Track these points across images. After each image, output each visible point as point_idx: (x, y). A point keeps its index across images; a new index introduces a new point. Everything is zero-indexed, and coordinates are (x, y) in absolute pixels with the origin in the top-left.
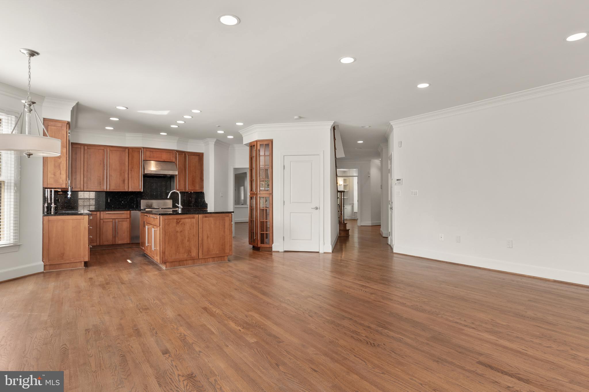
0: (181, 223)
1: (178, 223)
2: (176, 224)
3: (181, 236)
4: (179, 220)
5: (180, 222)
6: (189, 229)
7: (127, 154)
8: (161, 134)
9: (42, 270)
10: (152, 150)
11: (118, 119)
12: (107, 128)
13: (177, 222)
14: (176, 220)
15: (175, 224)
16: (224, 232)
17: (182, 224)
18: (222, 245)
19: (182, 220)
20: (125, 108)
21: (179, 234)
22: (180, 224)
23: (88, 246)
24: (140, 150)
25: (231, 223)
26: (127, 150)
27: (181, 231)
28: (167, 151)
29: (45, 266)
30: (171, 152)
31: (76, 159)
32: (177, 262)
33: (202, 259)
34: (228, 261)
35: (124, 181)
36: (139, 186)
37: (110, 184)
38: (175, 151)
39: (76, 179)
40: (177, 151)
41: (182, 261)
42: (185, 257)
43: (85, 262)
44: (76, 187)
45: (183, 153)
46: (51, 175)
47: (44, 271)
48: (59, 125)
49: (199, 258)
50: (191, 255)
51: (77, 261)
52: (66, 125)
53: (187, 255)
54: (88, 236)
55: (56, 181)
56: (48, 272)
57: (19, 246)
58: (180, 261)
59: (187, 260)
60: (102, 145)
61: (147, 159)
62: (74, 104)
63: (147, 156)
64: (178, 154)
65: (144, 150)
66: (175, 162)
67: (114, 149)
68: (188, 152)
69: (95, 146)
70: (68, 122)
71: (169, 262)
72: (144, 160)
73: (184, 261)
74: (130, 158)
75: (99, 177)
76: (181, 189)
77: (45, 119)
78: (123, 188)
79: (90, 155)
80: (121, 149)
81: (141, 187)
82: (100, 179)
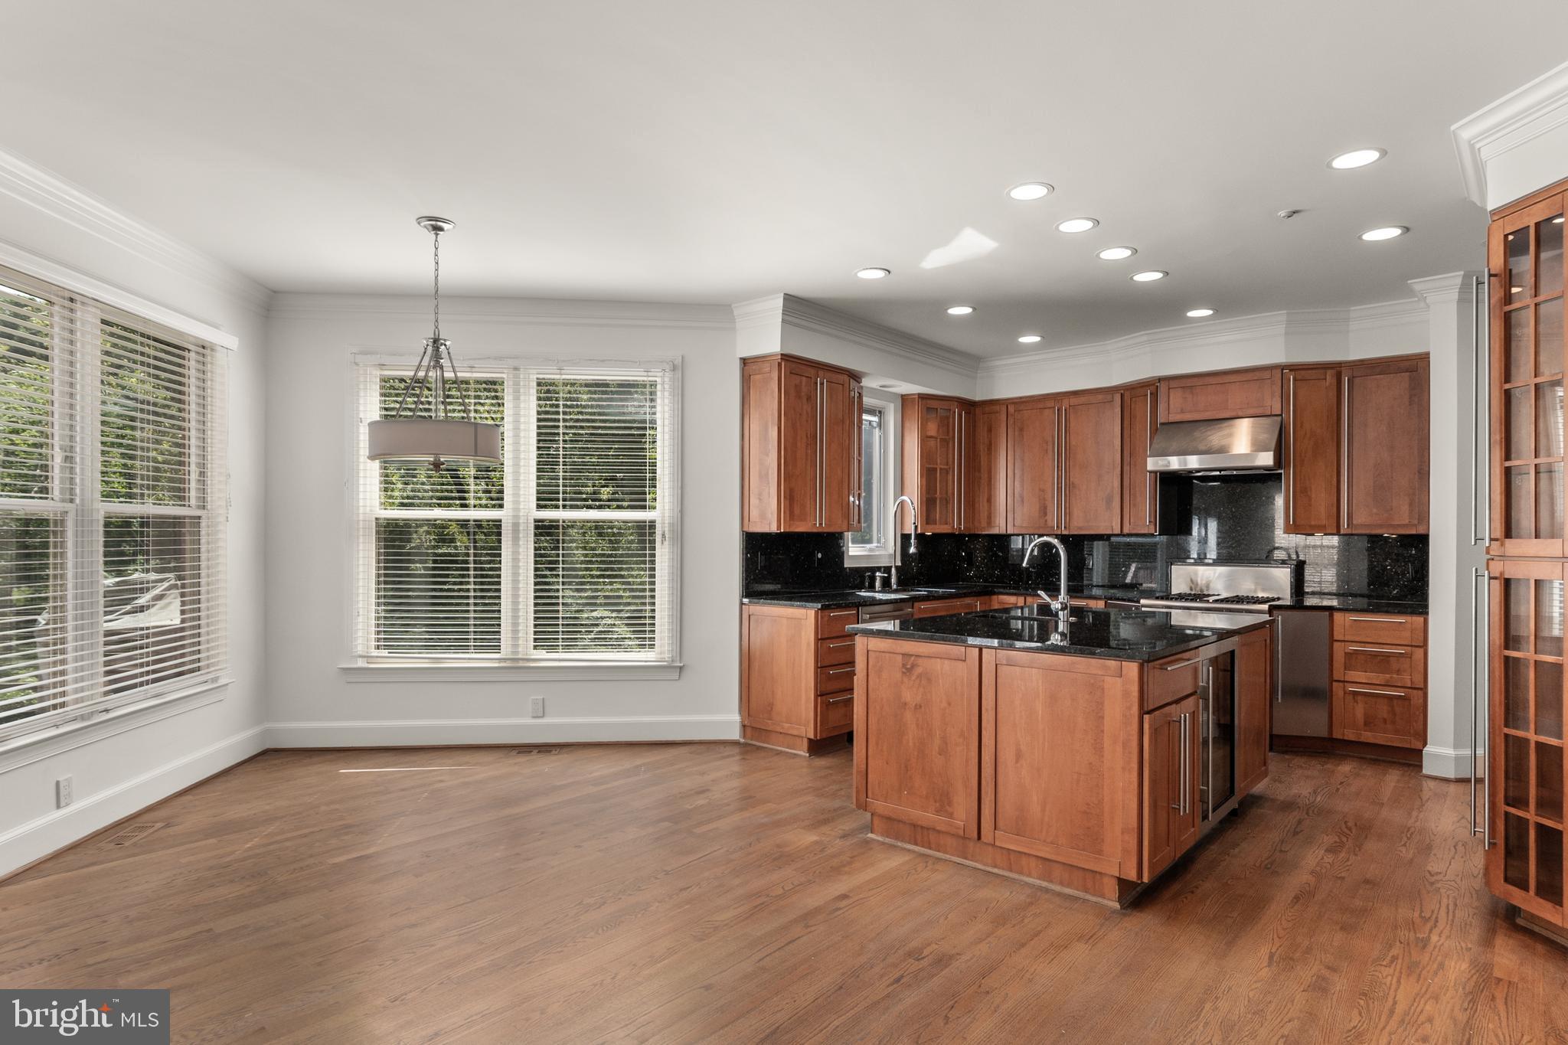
0: (919, 670)
1: (908, 670)
2: (903, 673)
3: (917, 725)
4: (913, 658)
5: (913, 666)
6: (944, 704)
7: (1118, 410)
8: (1192, 314)
9: (735, 734)
10: (1189, 383)
11: (971, 307)
12: (1022, 341)
13: (904, 665)
14: (900, 657)
15: (898, 675)
16: (1098, 749)
17: (919, 676)
18: (1085, 812)
19: (920, 661)
20: (881, 274)
21: (909, 716)
22: (913, 678)
23: (817, 696)
24: (1151, 389)
25: (1135, 709)
26: (1117, 398)
27: (918, 707)
28: (1249, 376)
29: (744, 726)
30: (1267, 374)
31: (990, 444)
32: (904, 823)
33: (993, 845)
34: (1117, 906)
35: (1109, 500)
36: (1144, 518)
37: (1069, 513)
38: (1282, 370)
39: (989, 500)
40: (1294, 368)
41: (922, 827)
42: (928, 816)
43: (810, 740)
44: (990, 523)
45: (1329, 373)
46: (754, 501)
47: (742, 740)
48: (766, 367)
49: (979, 838)
50: (951, 815)
51: (795, 732)
52: (780, 365)
53: (938, 812)
54: (817, 667)
55: (763, 516)
56: (746, 745)
57: (681, 668)
58: (915, 826)
59: (939, 832)
60: (1048, 394)
61: (1173, 418)
62: (779, 302)
63: (1173, 407)
64: (1295, 380)
65: (1163, 388)
66: (1281, 415)
67: (1082, 399)
68: (1350, 362)
69: (1033, 401)
70: (782, 354)
71: (879, 816)
72: (1162, 424)
73: (928, 829)
74: (1126, 422)
75: (1043, 491)
76: (1313, 523)
77: (745, 361)
78: (1108, 523)
79: (1021, 430)
80: (1100, 397)
81: (1152, 520)
82: (1044, 499)
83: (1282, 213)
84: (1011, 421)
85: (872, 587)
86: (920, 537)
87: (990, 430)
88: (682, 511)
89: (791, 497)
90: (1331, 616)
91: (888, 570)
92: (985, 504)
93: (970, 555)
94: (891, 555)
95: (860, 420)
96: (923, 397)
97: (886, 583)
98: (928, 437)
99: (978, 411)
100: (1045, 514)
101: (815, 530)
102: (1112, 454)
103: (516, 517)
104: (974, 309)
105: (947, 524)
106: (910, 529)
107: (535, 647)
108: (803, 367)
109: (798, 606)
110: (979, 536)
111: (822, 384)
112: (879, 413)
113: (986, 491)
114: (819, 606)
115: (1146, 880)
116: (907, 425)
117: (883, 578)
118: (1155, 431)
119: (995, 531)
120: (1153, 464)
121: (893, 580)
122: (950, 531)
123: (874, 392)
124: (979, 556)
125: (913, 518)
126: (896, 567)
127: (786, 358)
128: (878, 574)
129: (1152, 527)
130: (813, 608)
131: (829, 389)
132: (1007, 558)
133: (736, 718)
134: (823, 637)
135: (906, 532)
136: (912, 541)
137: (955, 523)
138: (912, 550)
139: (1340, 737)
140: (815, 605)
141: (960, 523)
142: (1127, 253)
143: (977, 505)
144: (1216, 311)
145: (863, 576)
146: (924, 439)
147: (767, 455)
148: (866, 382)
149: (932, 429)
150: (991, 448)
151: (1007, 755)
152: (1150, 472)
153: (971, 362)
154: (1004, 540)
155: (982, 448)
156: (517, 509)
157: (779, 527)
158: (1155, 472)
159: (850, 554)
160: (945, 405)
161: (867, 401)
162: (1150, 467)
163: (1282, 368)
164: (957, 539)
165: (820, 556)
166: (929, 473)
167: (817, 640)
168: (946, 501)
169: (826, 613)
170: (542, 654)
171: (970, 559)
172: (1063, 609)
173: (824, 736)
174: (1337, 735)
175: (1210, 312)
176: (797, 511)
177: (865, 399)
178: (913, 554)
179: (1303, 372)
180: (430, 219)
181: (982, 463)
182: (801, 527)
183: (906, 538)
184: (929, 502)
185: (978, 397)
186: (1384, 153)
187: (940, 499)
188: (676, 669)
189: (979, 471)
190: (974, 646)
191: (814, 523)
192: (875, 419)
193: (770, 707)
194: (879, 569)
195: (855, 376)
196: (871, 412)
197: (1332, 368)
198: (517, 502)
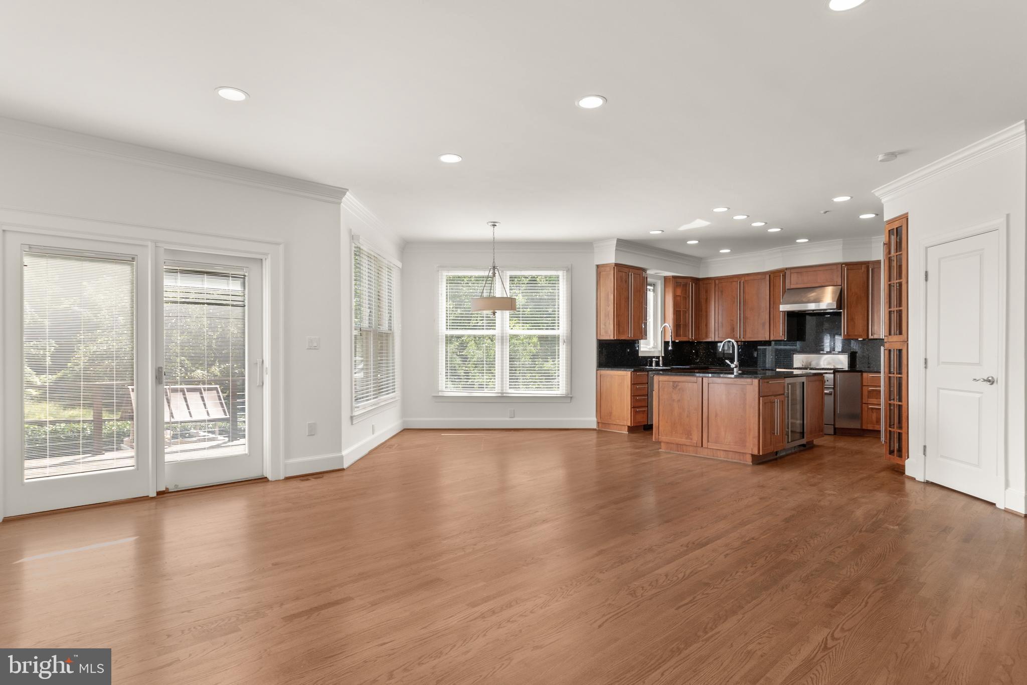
0: (679, 387)
1: (675, 387)
2: (673, 388)
3: (678, 407)
4: (677, 383)
5: (677, 385)
6: (688, 399)
7: (768, 283)
8: (798, 241)
9: (594, 426)
10: (799, 270)
12: (722, 251)
13: (673, 386)
14: (671, 383)
15: (671, 389)
16: (744, 410)
17: (679, 389)
19: (680, 384)
20: (660, 232)
21: (675, 404)
22: (677, 390)
23: (631, 408)
24: (782, 274)
25: (757, 396)
26: (768, 277)
27: (679, 401)
28: (827, 268)
29: (598, 423)
30: (834, 267)
31: (707, 299)
32: (673, 444)
33: (707, 448)
34: (751, 464)
35: (764, 324)
36: (780, 332)
37: (745, 331)
38: (842, 265)
39: (706, 325)
40: (847, 264)
41: (680, 445)
42: (683, 440)
43: (628, 426)
44: (707, 336)
45: (863, 266)
46: (602, 326)
47: (597, 429)
48: (608, 269)
49: (702, 446)
50: (691, 439)
51: (622, 424)
52: (614, 268)
53: (687, 438)
54: (631, 396)
55: (606, 332)
56: (599, 430)
57: (571, 397)
58: (677, 444)
59: (687, 445)
60: (735, 275)
61: (793, 287)
62: (615, 242)
63: (793, 281)
64: (847, 269)
65: (788, 273)
66: (841, 285)
67: (752, 278)
68: (873, 261)
69: (728, 278)
70: (615, 264)
71: (664, 442)
72: (788, 289)
73: (682, 445)
74: (772, 289)
75: (732, 320)
76: (856, 334)
77: (598, 266)
78: (763, 336)
79: (722, 292)
80: (760, 276)
81: (783, 333)
82: (733, 325)
83: (822, 212)
84: (717, 288)
85: (651, 365)
86: (673, 342)
87: (706, 292)
88: (571, 331)
89: (619, 325)
90: (862, 375)
91: (658, 358)
92: (705, 326)
93: (697, 352)
94: (659, 351)
95: (647, 289)
96: (674, 277)
97: (657, 364)
98: (677, 296)
99: (701, 283)
100: (734, 332)
101: (628, 339)
102: (765, 304)
103: (502, 333)
104: (699, 241)
105: (685, 336)
106: (669, 339)
107: (510, 388)
108: (624, 268)
109: (623, 370)
110: (701, 342)
111: (631, 275)
112: (654, 285)
113: (705, 321)
114: (633, 370)
115: (761, 454)
116: (667, 289)
117: (656, 361)
118: (784, 292)
119: (710, 340)
120: (784, 308)
121: (661, 363)
122: (687, 340)
123: (653, 276)
124: (702, 352)
125: (670, 334)
126: (662, 357)
127: (616, 265)
128: (654, 359)
129: (783, 337)
130: (629, 371)
131: (634, 277)
132: (716, 353)
133: (595, 419)
134: (635, 383)
135: (667, 340)
136: (670, 344)
137: (690, 336)
138: (670, 348)
139: (865, 428)
140: (631, 369)
141: (692, 336)
142: (763, 224)
143: (700, 328)
144: (810, 240)
145: (648, 360)
146: (675, 297)
147: (609, 307)
148: (648, 272)
149: (679, 292)
150: (707, 301)
151: (712, 416)
152: (782, 312)
153: (698, 261)
154: (714, 344)
155: (703, 301)
156: (502, 330)
157: (614, 337)
158: (785, 312)
159: (641, 350)
160: (685, 280)
161: (649, 280)
162: (781, 309)
163: (842, 264)
164: (690, 344)
165: (628, 350)
166: (677, 313)
167: (632, 384)
168: (686, 325)
169: (635, 373)
170: (512, 391)
171: (697, 353)
172: (736, 367)
173: (635, 425)
174: (864, 427)
175: (807, 240)
176: (621, 331)
177: (648, 279)
178: (671, 350)
179: (851, 266)
180: (492, 222)
181: (703, 308)
182: (623, 337)
183: (666, 344)
184: (678, 326)
185: (701, 276)
186: (852, 197)
187: (683, 325)
188: (568, 398)
189: (701, 311)
190: (700, 377)
191: (629, 335)
192: (652, 288)
193: (610, 414)
194: (654, 357)
195: (644, 270)
196: (650, 285)
197: (865, 264)
198: (502, 327)
